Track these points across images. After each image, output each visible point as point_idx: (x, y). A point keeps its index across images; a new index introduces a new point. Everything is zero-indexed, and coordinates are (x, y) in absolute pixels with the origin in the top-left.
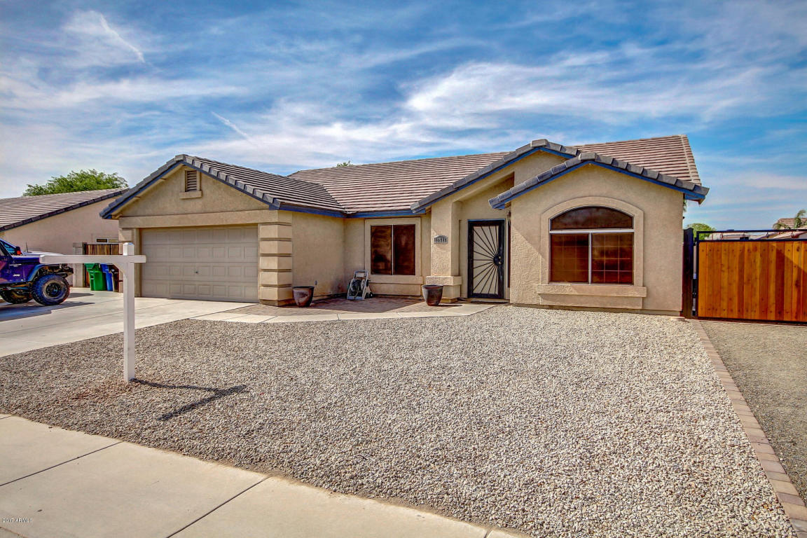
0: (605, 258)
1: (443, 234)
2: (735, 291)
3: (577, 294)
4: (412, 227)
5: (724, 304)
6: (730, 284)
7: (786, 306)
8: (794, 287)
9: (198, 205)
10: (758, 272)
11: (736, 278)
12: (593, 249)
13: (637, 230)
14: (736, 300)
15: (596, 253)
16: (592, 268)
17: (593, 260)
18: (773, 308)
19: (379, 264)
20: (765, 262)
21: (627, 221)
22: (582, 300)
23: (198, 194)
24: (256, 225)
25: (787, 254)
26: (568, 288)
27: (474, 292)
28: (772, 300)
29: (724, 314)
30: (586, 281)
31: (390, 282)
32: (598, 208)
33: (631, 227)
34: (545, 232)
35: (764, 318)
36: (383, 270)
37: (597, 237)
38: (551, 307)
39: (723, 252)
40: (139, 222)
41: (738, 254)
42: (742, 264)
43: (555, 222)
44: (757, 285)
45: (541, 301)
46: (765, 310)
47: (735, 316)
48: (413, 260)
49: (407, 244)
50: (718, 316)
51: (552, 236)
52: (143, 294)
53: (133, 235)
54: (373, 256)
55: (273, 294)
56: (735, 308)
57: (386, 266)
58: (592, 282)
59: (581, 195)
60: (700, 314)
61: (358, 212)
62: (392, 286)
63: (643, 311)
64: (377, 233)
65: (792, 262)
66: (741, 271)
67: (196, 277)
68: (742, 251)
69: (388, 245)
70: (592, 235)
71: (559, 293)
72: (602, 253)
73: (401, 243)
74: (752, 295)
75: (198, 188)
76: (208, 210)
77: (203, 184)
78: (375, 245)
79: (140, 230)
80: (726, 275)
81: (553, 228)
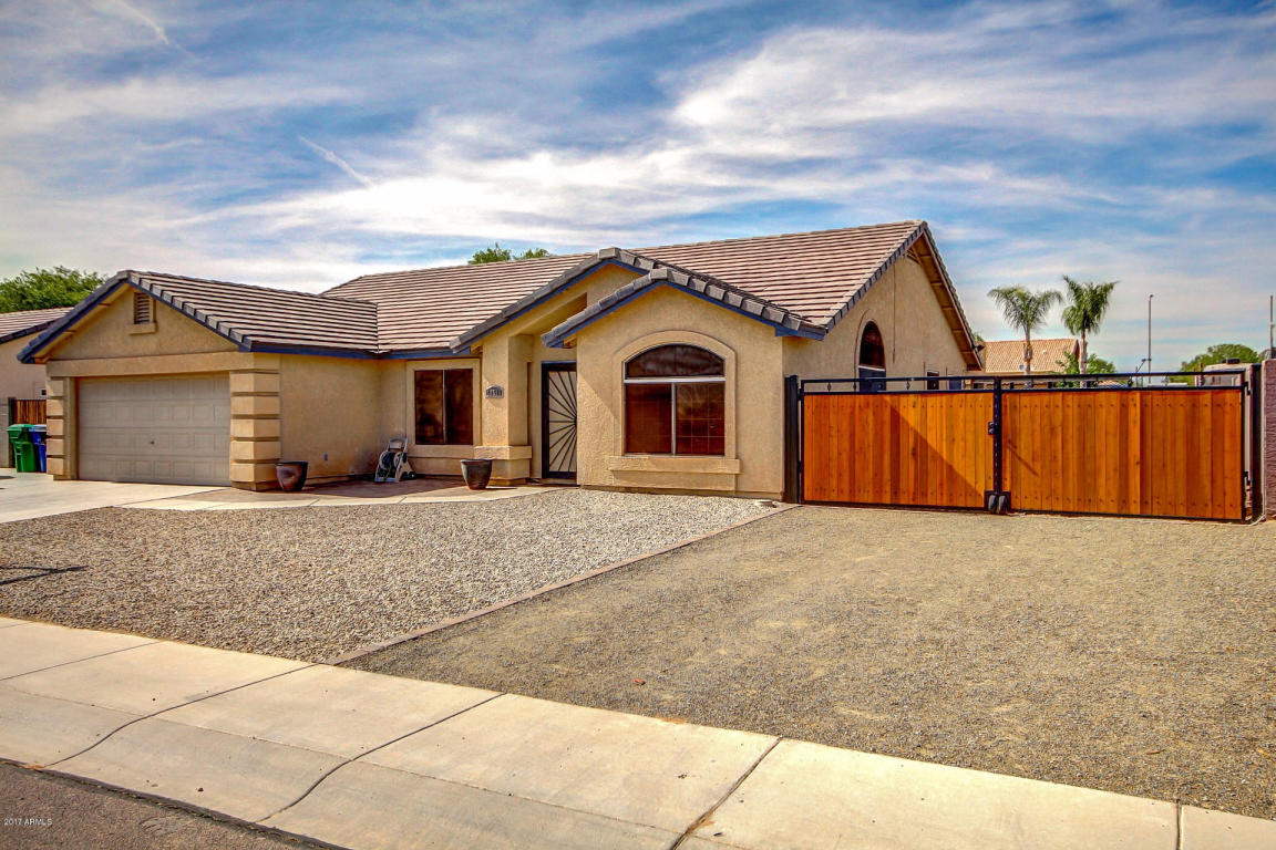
0: (692, 419)
1: (497, 383)
2: (845, 464)
3: (655, 469)
4: (469, 373)
5: (834, 483)
6: (840, 454)
7: (903, 485)
8: (910, 456)
9: (151, 344)
10: (871, 436)
11: (846, 444)
12: (677, 405)
13: (728, 379)
14: (846, 477)
15: (681, 411)
16: (677, 433)
17: (677, 421)
18: (888, 488)
19: (426, 431)
20: (879, 423)
21: (714, 364)
22: (664, 478)
23: (150, 327)
24: (226, 373)
25: (902, 413)
26: (645, 461)
27: (551, 469)
28: (887, 475)
29: (834, 497)
30: (668, 452)
31: (436, 456)
32: (683, 347)
33: (721, 373)
34: (618, 379)
35: (877, 501)
36: (432, 437)
37: (682, 389)
38: (628, 490)
39: (831, 408)
40: (72, 368)
41: (848, 411)
42: (852, 425)
43: (633, 367)
44: (870, 455)
45: (614, 482)
46: (879, 491)
47: (846, 498)
48: (470, 422)
49: (462, 398)
50: (827, 500)
51: (627, 387)
52: (81, 475)
53: (65, 387)
54: (419, 417)
55: (247, 473)
56: (846, 486)
57: (436, 430)
58: (677, 453)
59: (661, 327)
60: (808, 495)
61: (392, 350)
62: (443, 461)
63: (738, 494)
64: (424, 381)
65: (907, 423)
66: (852, 436)
67: (152, 450)
68: (853, 407)
69: (437, 400)
70: (677, 385)
71: (635, 469)
72: (689, 411)
73: (455, 400)
74: (864, 470)
75: (152, 318)
76: (165, 350)
77: (159, 313)
78: (420, 400)
79: (76, 379)
80: (835, 441)
81: (628, 376)
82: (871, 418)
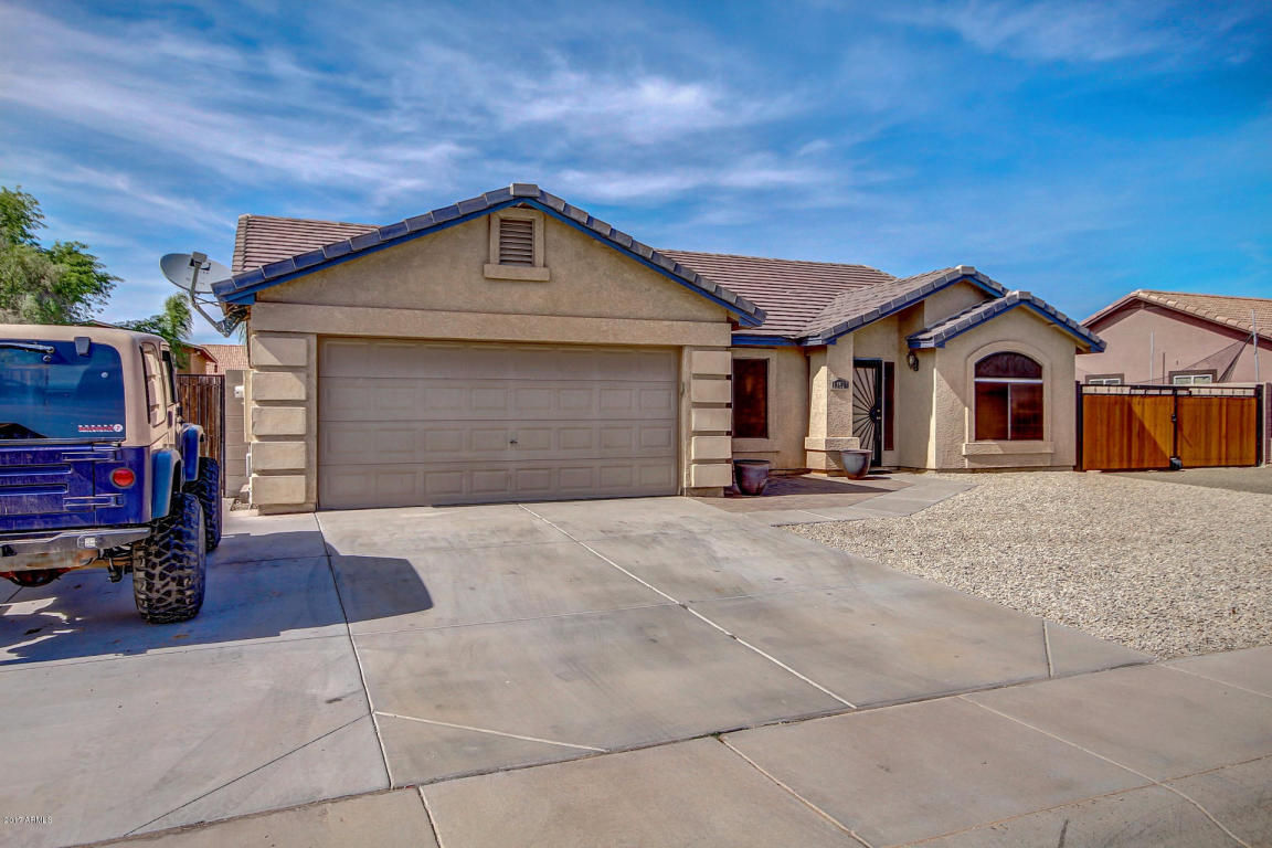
0: (1021, 411)
1: (842, 376)
2: (1105, 443)
3: (1001, 452)
4: (764, 364)
5: (1099, 457)
6: (1102, 436)
7: (1133, 455)
8: (1137, 438)
9: (537, 297)
10: (1118, 424)
11: (1105, 429)
12: (1011, 401)
13: (1046, 381)
14: (1105, 450)
15: (1014, 405)
16: (1012, 423)
17: (1011, 414)
18: (1126, 458)
20: (1122, 416)
21: (1035, 369)
22: (1007, 459)
23: (537, 273)
24: (679, 349)
25: (1133, 408)
26: (992, 447)
28: (1125, 450)
30: (1007, 438)
32: (1016, 354)
33: (1039, 376)
34: (972, 380)
35: (1121, 468)
37: (1017, 388)
39: (1098, 405)
41: (1106, 406)
42: (1109, 417)
43: (979, 368)
44: (1117, 437)
45: (967, 464)
46: (1122, 459)
47: (1106, 467)
48: (763, 414)
49: (754, 387)
51: (977, 383)
53: (309, 351)
56: (1105, 460)
58: (1012, 439)
59: (999, 337)
60: (1084, 466)
63: (1052, 468)
65: (1135, 415)
66: (1108, 424)
67: (511, 453)
68: (1109, 404)
70: (1015, 386)
71: (985, 453)
72: (1019, 405)
73: (745, 388)
74: (1114, 446)
75: (539, 258)
76: (564, 308)
79: (321, 337)
80: (1099, 428)
81: (978, 375)
82: (1118, 412)
